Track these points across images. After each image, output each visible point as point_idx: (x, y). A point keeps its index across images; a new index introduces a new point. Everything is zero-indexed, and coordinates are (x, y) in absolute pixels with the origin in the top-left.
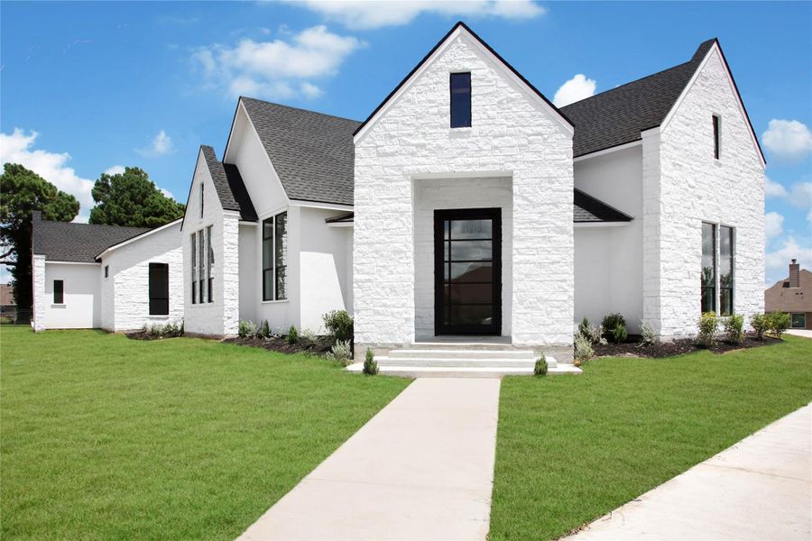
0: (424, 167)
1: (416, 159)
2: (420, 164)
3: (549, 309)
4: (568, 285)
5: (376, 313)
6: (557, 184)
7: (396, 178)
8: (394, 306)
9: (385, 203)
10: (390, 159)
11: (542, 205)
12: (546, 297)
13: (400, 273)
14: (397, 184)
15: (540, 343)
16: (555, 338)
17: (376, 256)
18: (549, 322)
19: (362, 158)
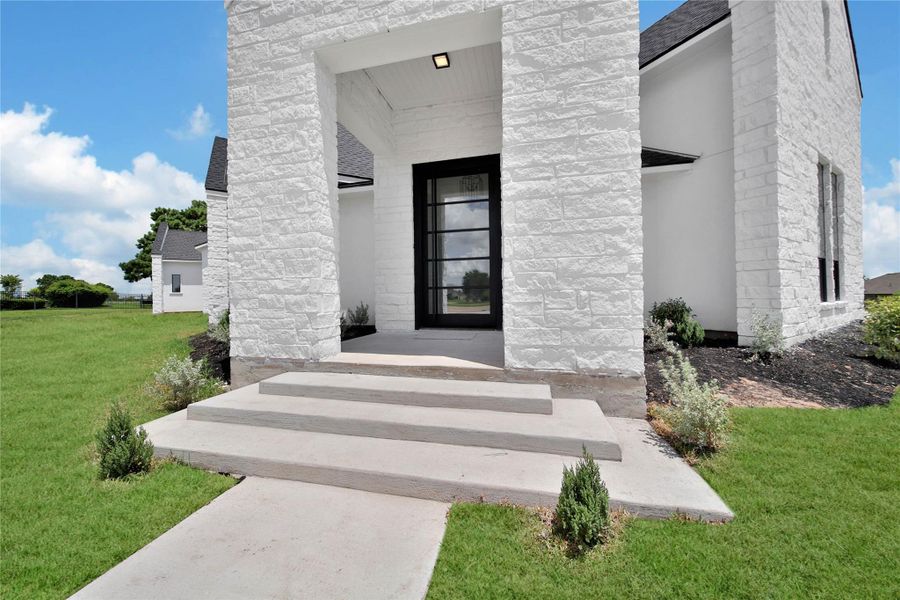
0: (334, 30)
1: (323, 19)
2: (329, 27)
3: (584, 293)
4: (629, 241)
5: (263, 304)
6: (599, 18)
7: (290, 59)
8: (289, 292)
9: (274, 108)
10: (281, 28)
11: (566, 68)
12: (575, 267)
13: (298, 232)
14: (292, 70)
15: (563, 367)
16: (600, 359)
17: (261, 203)
18: (586, 322)
19: (238, 33)
